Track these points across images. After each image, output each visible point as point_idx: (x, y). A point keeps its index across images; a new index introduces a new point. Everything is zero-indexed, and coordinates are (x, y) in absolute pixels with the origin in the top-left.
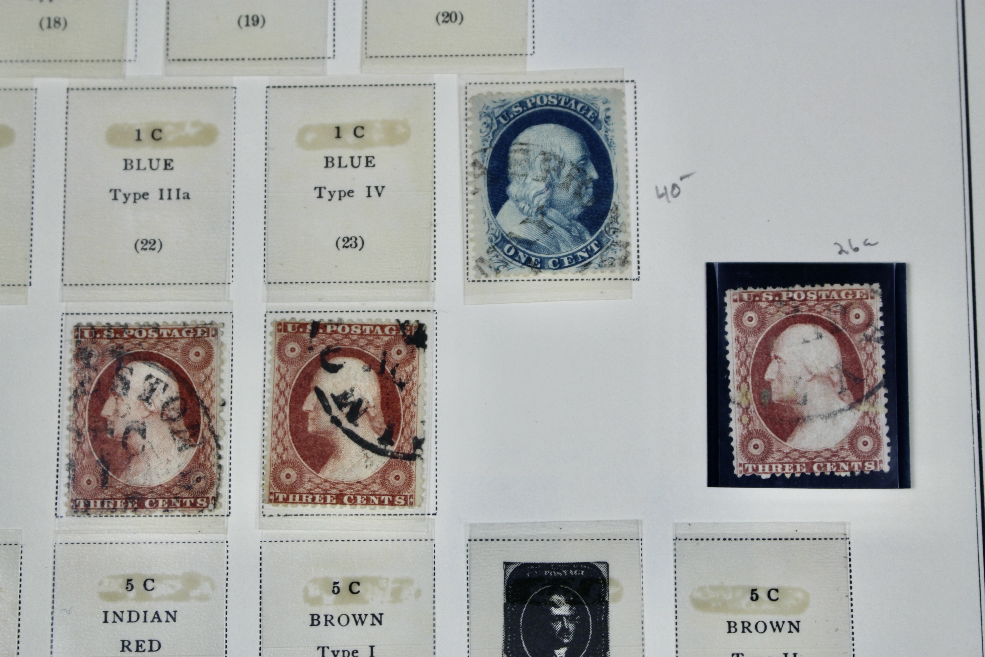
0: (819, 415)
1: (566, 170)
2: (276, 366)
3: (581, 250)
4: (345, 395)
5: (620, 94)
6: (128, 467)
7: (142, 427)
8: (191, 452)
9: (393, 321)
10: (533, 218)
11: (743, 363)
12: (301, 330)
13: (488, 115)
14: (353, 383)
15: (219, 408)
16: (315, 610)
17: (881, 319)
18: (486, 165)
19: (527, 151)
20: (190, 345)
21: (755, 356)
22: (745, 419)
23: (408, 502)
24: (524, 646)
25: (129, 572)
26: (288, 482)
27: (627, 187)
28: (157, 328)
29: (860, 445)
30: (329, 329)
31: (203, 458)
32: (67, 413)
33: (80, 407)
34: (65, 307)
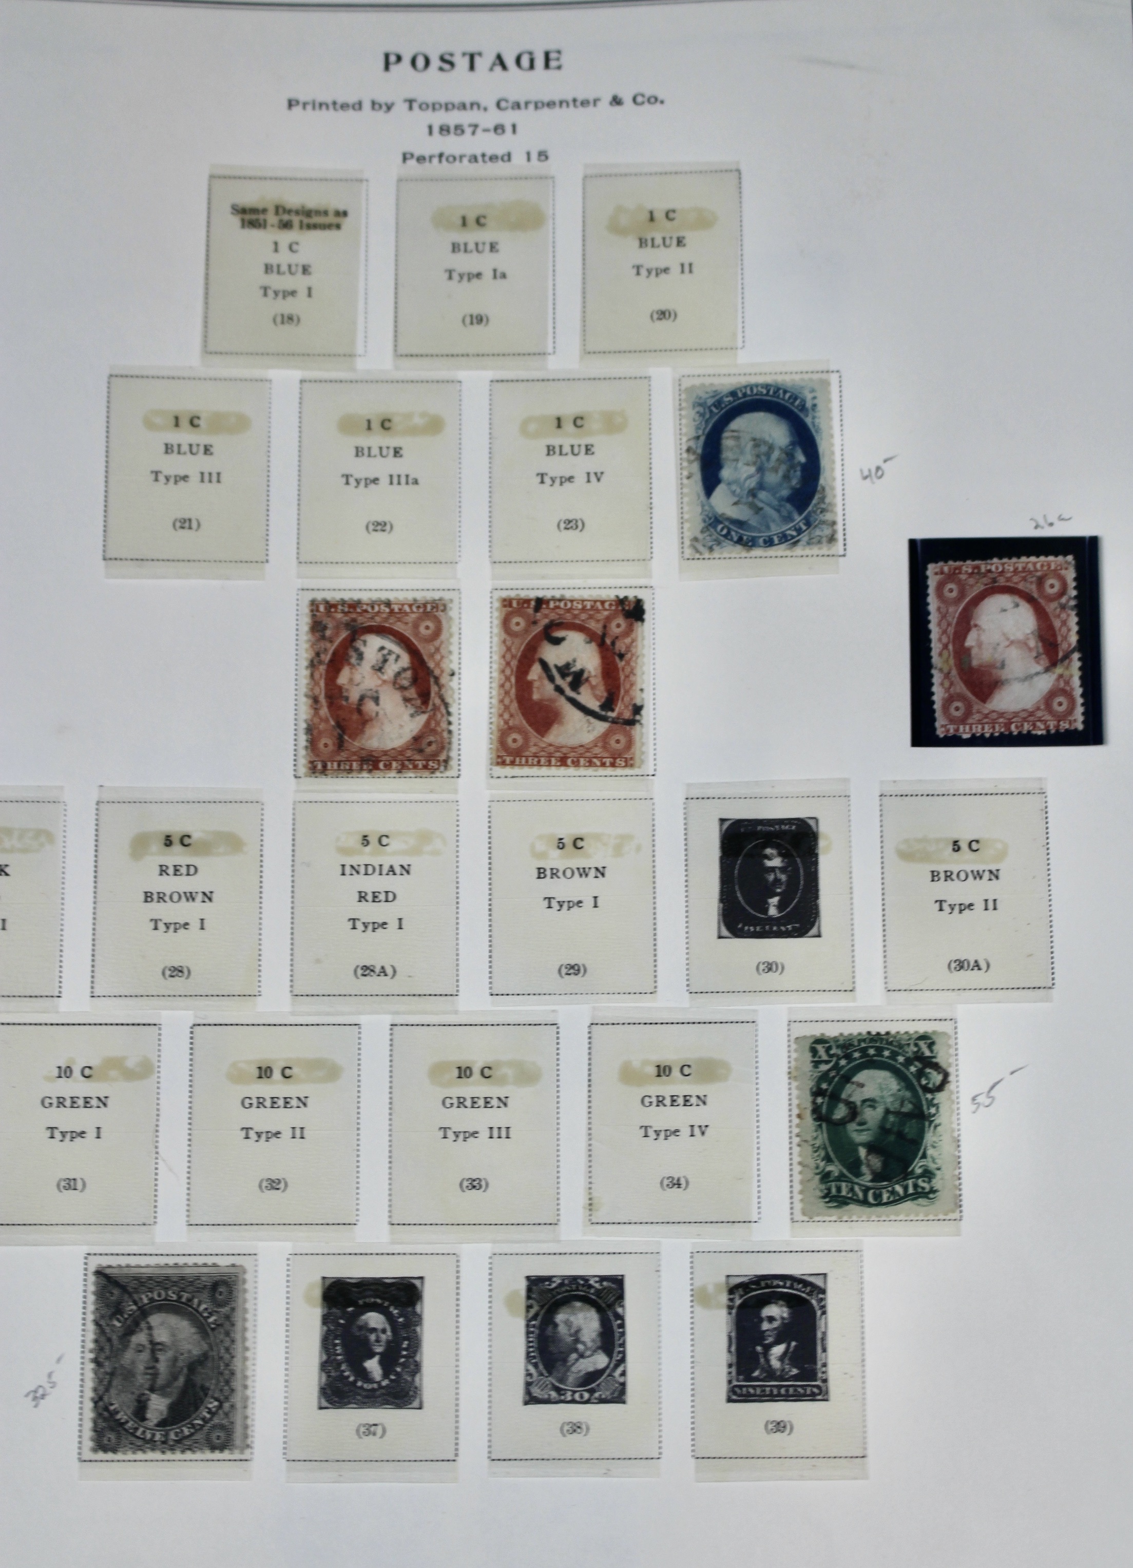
0: (1016, 679)
1: (776, 454)
2: (502, 639)
3: (790, 529)
4: (568, 666)
5: (826, 384)
6: (362, 731)
7: (375, 695)
8: (422, 719)
9: (612, 597)
10: (744, 500)
11: (944, 632)
12: (525, 605)
13: (700, 405)
14: (575, 654)
15: (449, 677)
16: (541, 864)
17: (1075, 588)
18: (699, 451)
19: (737, 438)
20: (420, 619)
21: (955, 624)
22: (947, 684)
23: (629, 764)
24: (739, 895)
25: (366, 828)
26: (513, 746)
27: (833, 470)
28: (388, 604)
29: (1055, 706)
30: (552, 605)
31: (433, 724)
32: (304, 681)
33: (317, 675)
34: (300, 583)
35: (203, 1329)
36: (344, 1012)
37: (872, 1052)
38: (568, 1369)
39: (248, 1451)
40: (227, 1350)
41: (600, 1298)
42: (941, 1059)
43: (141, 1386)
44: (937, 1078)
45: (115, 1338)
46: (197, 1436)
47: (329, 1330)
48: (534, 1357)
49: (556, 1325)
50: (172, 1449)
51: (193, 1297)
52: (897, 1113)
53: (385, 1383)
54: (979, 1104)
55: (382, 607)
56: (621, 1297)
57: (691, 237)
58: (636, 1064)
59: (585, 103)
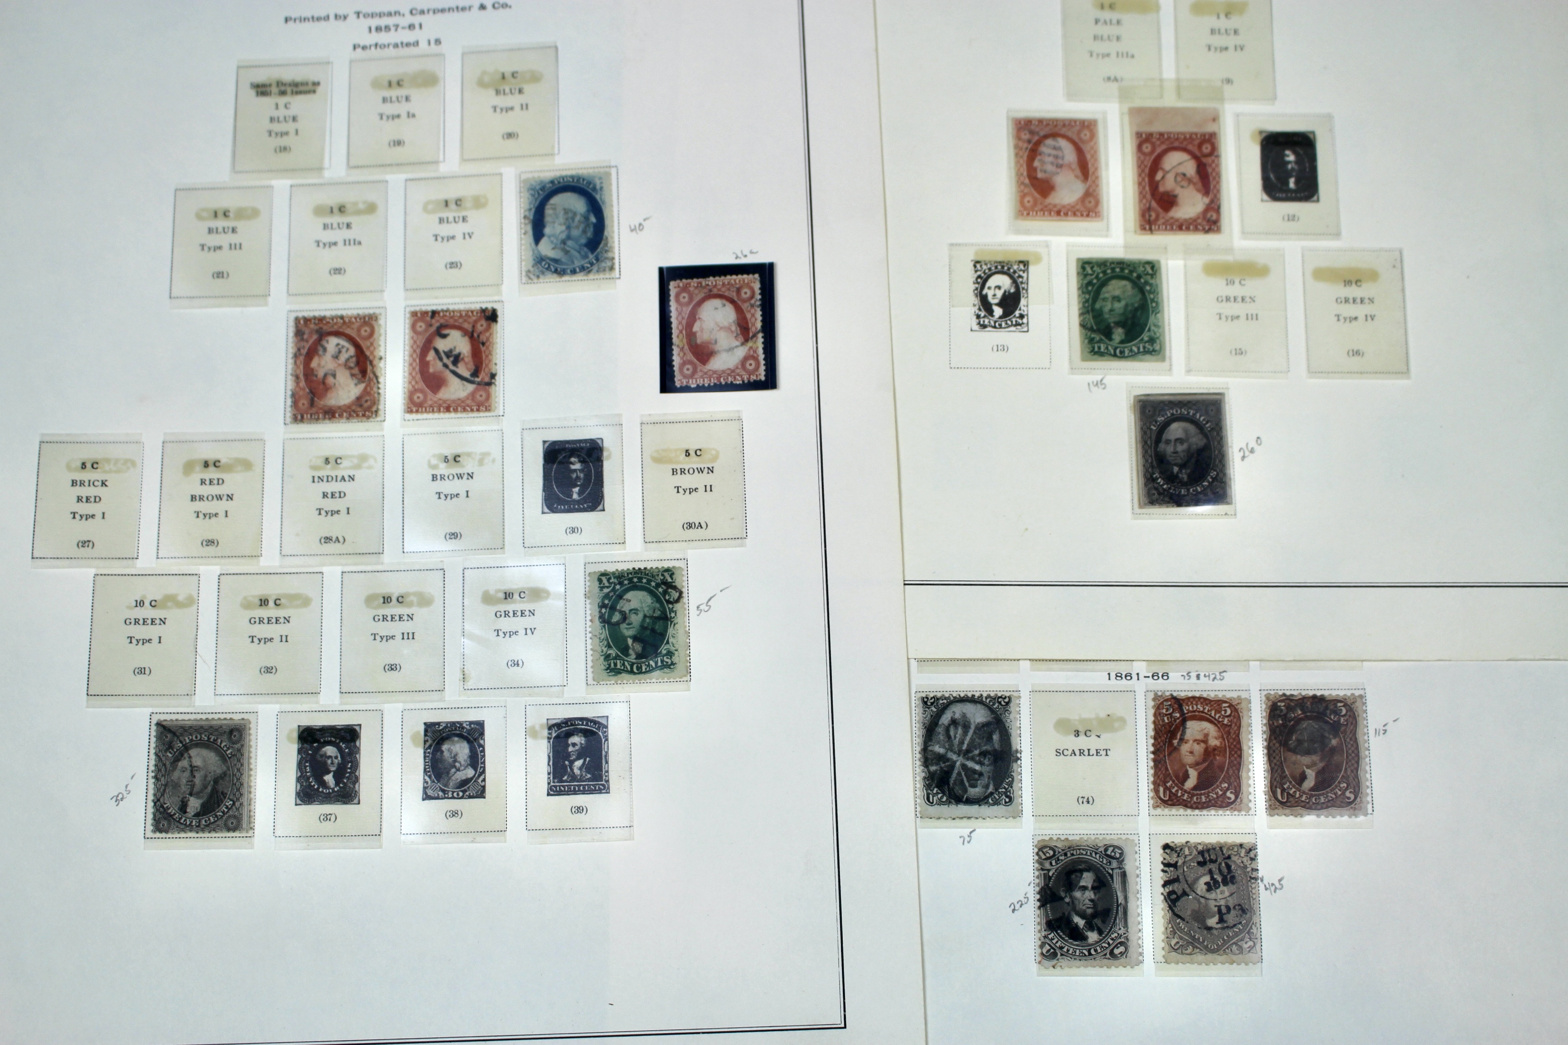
0: (724, 350)
1: (578, 218)
2: (411, 336)
3: (586, 263)
4: (451, 351)
5: (608, 175)
6: (325, 395)
7: (333, 373)
8: (362, 386)
9: (478, 308)
10: (559, 246)
11: (680, 323)
12: (426, 315)
13: (532, 190)
14: (455, 344)
15: (379, 361)
16: (434, 472)
17: (760, 294)
18: (531, 217)
19: (554, 209)
20: (361, 326)
21: (688, 318)
22: (682, 354)
23: (488, 409)
24: (554, 487)
25: (327, 454)
26: (418, 401)
27: (613, 226)
28: (342, 317)
29: (748, 366)
30: (441, 314)
31: (369, 389)
32: (290, 367)
33: (298, 362)
34: (288, 307)
35: (223, 758)
36: (313, 564)
37: (635, 580)
38: (450, 778)
39: (251, 832)
40: (238, 770)
41: (470, 735)
42: (677, 584)
43: (184, 792)
44: (675, 595)
45: (168, 763)
46: (219, 823)
47: (302, 757)
48: (429, 772)
49: (442, 752)
50: (203, 831)
51: (217, 739)
52: (651, 617)
53: (336, 789)
54: (701, 610)
55: (339, 320)
56: (482, 734)
57: (527, 88)
58: (492, 592)
59: (463, 9)
